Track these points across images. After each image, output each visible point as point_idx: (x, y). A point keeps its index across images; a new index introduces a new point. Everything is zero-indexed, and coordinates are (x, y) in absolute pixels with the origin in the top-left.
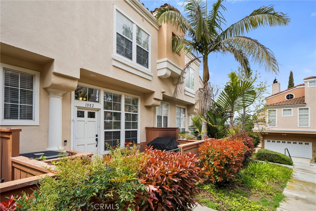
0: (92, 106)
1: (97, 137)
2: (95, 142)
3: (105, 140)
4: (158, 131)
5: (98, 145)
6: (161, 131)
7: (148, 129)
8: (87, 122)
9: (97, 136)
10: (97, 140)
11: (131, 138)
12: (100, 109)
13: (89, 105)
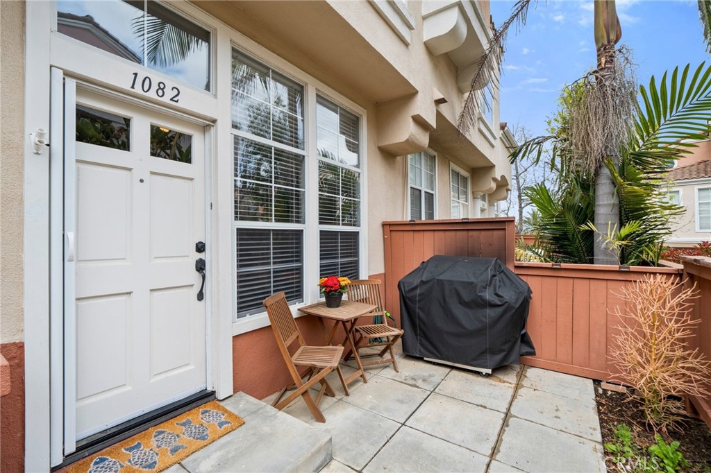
0: (169, 93)
1: (201, 256)
2: (195, 277)
3: (239, 266)
4: (432, 233)
5: (207, 292)
6: (442, 234)
7: (393, 228)
8: (147, 177)
9: (200, 248)
10: (201, 266)
11: (339, 260)
12: (214, 121)
13: (155, 87)
